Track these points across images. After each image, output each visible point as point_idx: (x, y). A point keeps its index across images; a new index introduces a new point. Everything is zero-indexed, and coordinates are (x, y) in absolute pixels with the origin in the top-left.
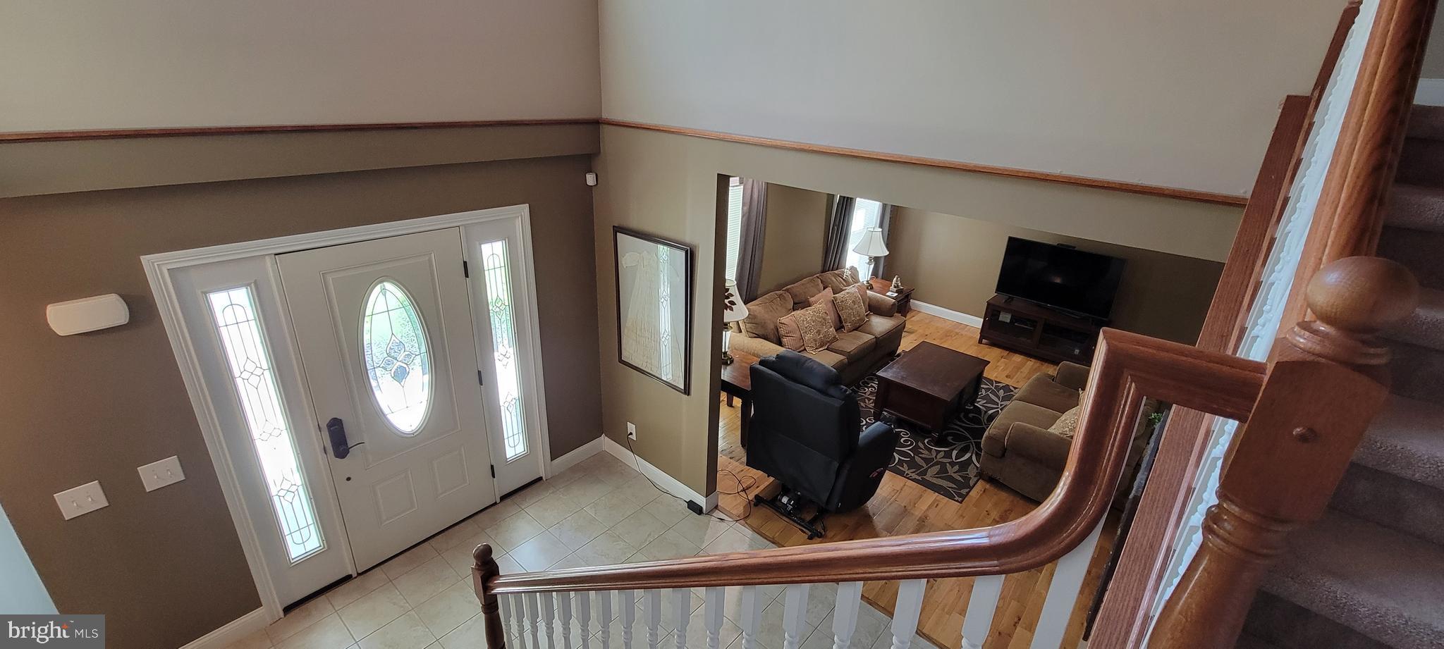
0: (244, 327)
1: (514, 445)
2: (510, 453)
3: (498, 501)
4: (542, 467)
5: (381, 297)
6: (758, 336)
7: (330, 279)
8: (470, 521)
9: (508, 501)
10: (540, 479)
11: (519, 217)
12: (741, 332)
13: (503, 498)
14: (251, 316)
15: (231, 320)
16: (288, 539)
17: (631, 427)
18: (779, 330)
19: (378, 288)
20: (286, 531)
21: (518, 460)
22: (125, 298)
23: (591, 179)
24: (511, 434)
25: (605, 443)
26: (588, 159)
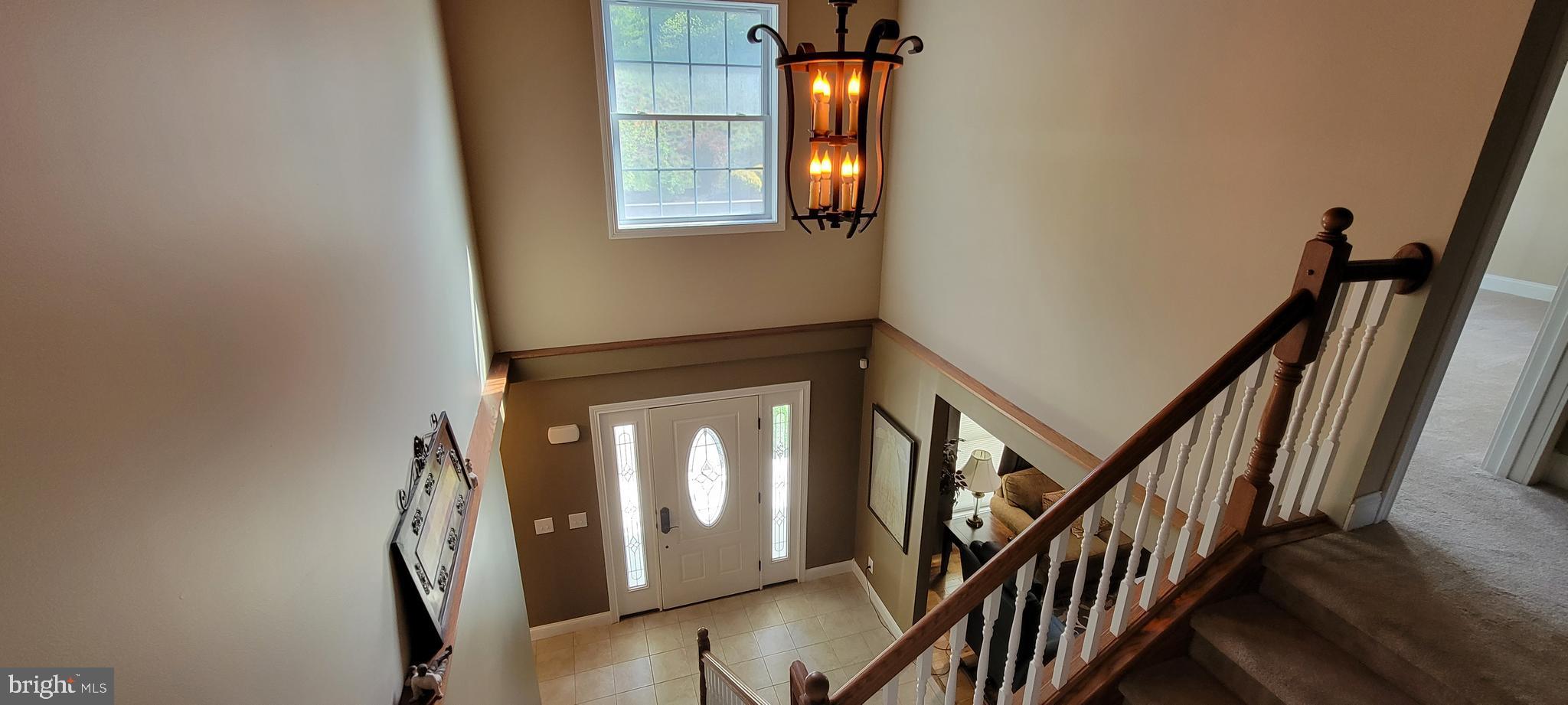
0: (628, 446)
1: (779, 550)
2: (775, 555)
3: (761, 588)
4: (798, 571)
5: (703, 435)
6: (1018, 506)
7: (675, 424)
8: (738, 597)
9: (768, 590)
10: (796, 580)
11: (802, 390)
12: (1003, 497)
13: (765, 587)
14: (632, 441)
15: (622, 442)
16: (630, 574)
17: (871, 562)
18: (1044, 505)
19: (702, 430)
20: (629, 570)
21: (780, 562)
22: (579, 427)
23: (863, 364)
24: (777, 541)
25: (853, 565)
26: (864, 350)
